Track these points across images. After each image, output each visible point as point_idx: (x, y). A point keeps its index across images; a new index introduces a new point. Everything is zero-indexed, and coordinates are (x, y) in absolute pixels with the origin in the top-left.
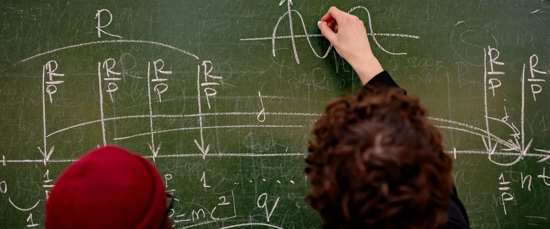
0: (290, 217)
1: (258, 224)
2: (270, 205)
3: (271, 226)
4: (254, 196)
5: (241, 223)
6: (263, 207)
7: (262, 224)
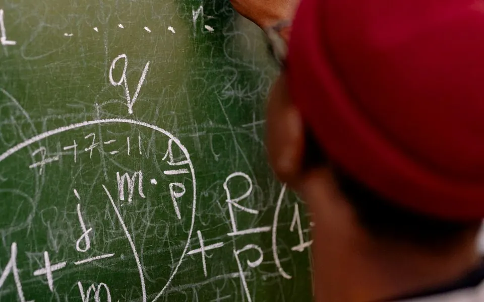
0: (169, 103)
1: (111, 120)
2: (133, 80)
3: (135, 122)
4: (104, 61)
5: (79, 121)
6: (119, 84)
7: (120, 120)
